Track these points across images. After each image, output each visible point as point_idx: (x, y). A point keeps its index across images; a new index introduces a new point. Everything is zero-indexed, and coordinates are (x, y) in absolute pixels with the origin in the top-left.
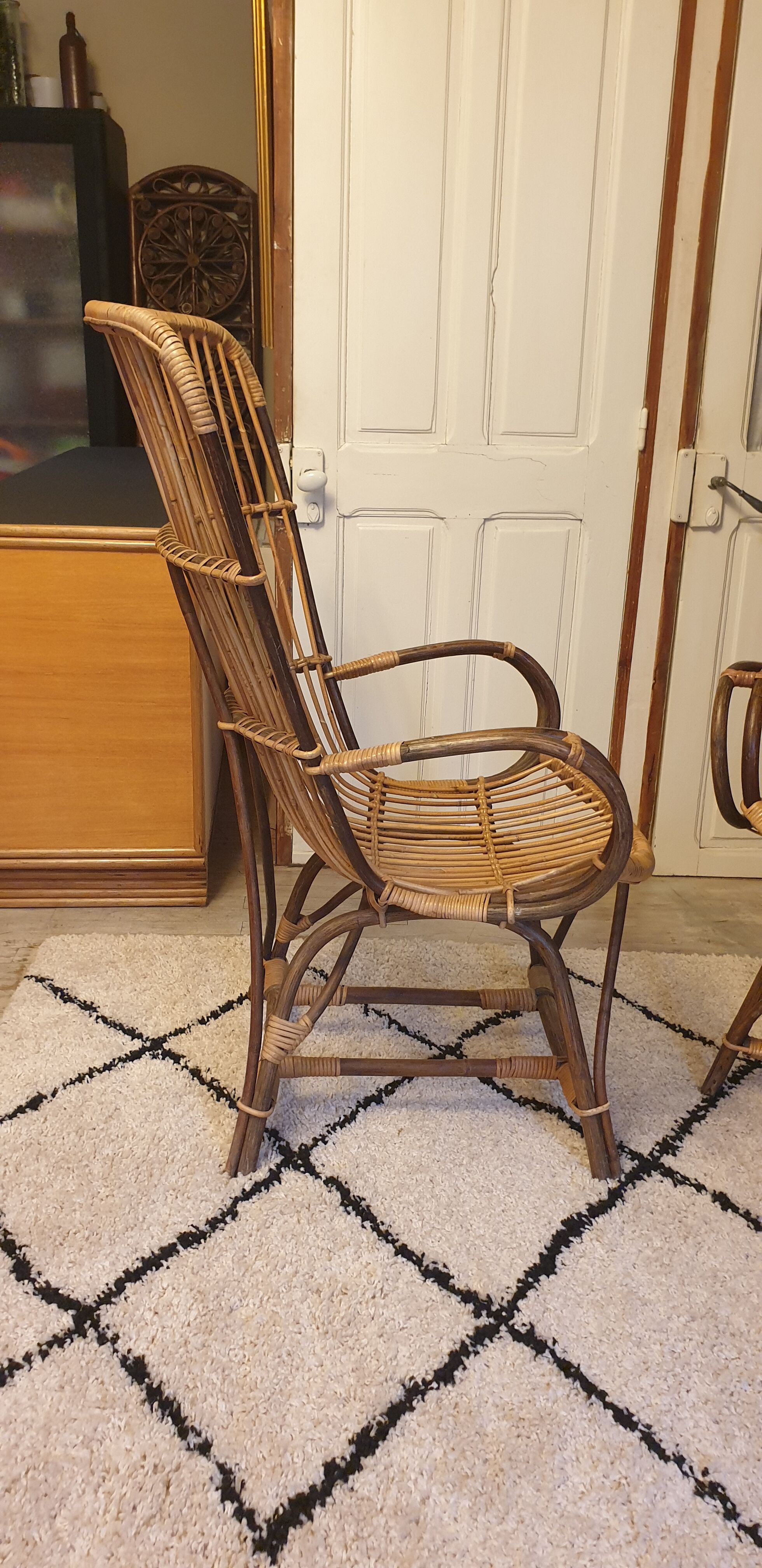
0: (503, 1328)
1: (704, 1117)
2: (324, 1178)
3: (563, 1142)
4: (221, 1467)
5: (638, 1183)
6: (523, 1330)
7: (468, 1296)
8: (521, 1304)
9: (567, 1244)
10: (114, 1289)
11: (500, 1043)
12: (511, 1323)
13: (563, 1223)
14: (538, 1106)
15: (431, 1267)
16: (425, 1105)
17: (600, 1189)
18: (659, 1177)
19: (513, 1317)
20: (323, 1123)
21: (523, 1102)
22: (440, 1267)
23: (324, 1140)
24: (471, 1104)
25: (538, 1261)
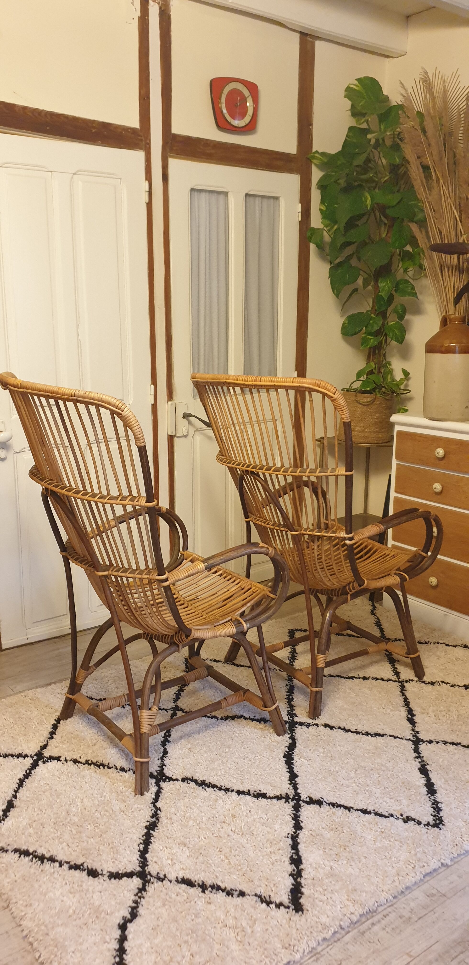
0: (301, 802)
1: (293, 699)
2: (180, 780)
3: (255, 728)
4: (256, 895)
5: (296, 731)
6: (308, 800)
7: (279, 798)
8: (299, 791)
9: (292, 764)
10: (142, 860)
11: (193, 699)
12: (302, 799)
13: (284, 757)
14: (233, 718)
15: (255, 793)
16: (189, 735)
17: (285, 739)
18: (300, 727)
19: (301, 797)
20: (156, 759)
21: (226, 718)
22: (258, 792)
23: (163, 765)
24: (207, 727)
25: (289, 774)
